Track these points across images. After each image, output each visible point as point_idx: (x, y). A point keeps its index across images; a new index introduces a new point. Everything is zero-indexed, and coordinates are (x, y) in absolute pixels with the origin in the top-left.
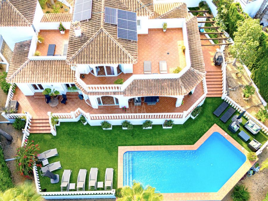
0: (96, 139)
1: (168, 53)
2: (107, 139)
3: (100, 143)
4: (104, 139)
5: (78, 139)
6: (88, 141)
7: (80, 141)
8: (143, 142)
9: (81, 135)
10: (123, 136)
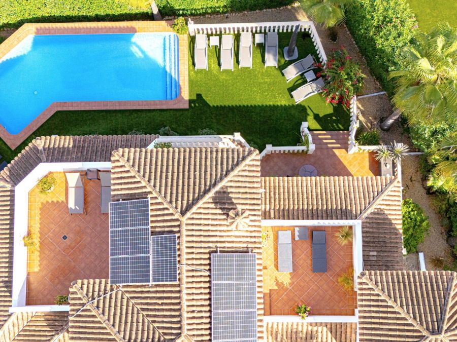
0: (228, 122)
1: (65, 238)
2: (209, 121)
3: (221, 114)
4: (214, 121)
5: (260, 121)
6: (243, 117)
7: (257, 118)
8: (145, 116)
9: (256, 129)
10: (181, 128)
